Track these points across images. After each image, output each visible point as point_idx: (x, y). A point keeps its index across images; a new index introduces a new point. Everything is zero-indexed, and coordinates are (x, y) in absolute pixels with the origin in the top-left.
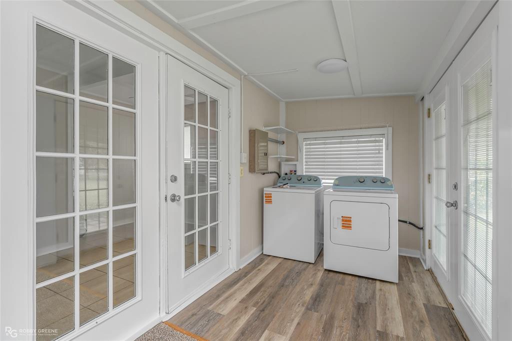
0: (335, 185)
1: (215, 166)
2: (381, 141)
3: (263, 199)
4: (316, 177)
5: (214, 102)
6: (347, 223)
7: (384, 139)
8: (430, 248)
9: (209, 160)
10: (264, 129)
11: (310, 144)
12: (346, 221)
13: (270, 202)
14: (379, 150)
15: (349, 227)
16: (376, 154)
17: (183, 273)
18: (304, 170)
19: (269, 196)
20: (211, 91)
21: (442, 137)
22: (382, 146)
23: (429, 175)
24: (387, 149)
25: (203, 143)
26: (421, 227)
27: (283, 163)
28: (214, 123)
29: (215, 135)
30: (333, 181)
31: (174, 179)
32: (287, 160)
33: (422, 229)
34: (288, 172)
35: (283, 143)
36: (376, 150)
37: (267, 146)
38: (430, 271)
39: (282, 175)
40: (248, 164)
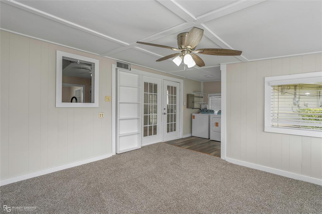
0: (218, 113)
1: (175, 106)
3: (192, 117)
4: (213, 110)
5: (175, 88)
6: (217, 124)
9: (173, 104)
10: (193, 94)
11: (212, 98)
13: (194, 118)
15: (218, 126)
17: (166, 133)
18: (210, 107)
19: (194, 116)
20: (173, 85)
25: (172, 99)
27: (202, 105)
28: (175, 94)
29: (175, 97)
31: (165, 109)
32: (204, 104)
34: (204, 108)
35: (202, 97)
37: (194, 99)
39: (202, 109)
40: (186, 105)
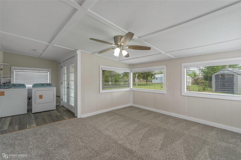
2: (48, 73)
4: (23, 84)
6: (41, 97)
7: (49, 72)
8: (62, 100)
11: (18, 71)
12: (41, 96)
13: (3, 95)
14: (47, 75)
15: (42, 98)
16: (46, 76)
18: (14, 81)
19: (3, 93)
21: (65, 74)
22: (48, 74)
23: (62, 83)
24: (50, 75)
26: (59, 96)
27: (2, 79)
30: (32, 86)
32: (4, 77)
33: (59, 97)
35: (2, 69)
36: (46, 75)
38: (62, 106)
